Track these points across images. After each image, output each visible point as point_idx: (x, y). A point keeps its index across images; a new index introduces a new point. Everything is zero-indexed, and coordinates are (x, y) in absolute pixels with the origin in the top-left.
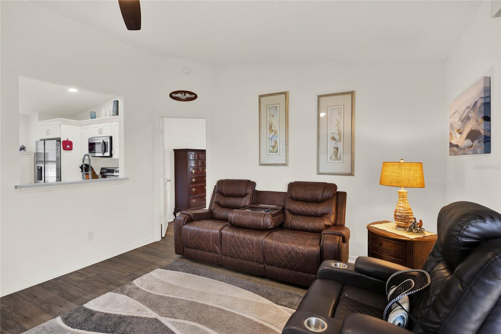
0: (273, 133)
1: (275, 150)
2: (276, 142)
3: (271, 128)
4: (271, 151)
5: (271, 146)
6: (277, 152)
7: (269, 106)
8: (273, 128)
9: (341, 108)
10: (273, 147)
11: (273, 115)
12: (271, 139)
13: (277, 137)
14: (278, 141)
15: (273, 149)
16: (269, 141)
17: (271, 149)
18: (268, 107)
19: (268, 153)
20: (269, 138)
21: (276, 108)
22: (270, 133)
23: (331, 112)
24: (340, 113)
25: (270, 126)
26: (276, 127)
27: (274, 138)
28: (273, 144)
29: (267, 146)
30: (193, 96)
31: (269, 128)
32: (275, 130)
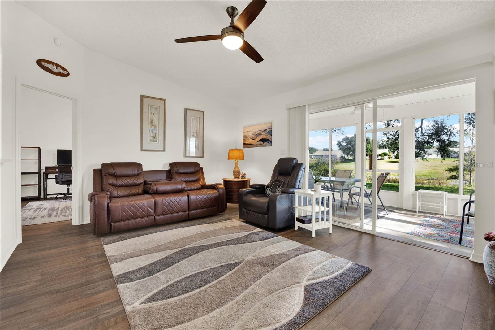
0: (153, 127)
1: (155, 140)
2: (156, 134)
3: (152, 123)
4: (152, 140)
5: (152, 137)
6: (157, 141)
7: (151, 106)
8: (154, 123)
9: (197, 119)
10: (154, 137)
11: (154, 113)
12: (152, 131)
13: (156, 130)
14: (158, 133)
15: (153, 139)
16: (150, 132)
17: (152, 139)
18: (149, 107)
19: (149, 142)
20: (150, 130)
21: (156, 109)
22: (151, 127)
23: (192, 120)
24: (197, 122)
25: (151, 121)
26: (156, 122)
27: (154, 131)
28: (154, 135)
29: (147, 136)
30: (66, 73)
31: (150, 123)
32: (155, 125)
